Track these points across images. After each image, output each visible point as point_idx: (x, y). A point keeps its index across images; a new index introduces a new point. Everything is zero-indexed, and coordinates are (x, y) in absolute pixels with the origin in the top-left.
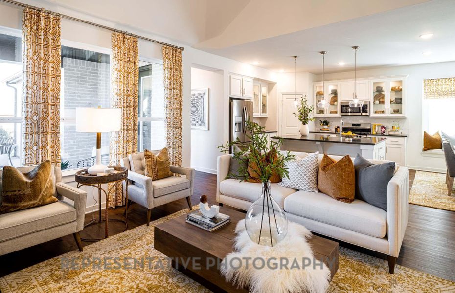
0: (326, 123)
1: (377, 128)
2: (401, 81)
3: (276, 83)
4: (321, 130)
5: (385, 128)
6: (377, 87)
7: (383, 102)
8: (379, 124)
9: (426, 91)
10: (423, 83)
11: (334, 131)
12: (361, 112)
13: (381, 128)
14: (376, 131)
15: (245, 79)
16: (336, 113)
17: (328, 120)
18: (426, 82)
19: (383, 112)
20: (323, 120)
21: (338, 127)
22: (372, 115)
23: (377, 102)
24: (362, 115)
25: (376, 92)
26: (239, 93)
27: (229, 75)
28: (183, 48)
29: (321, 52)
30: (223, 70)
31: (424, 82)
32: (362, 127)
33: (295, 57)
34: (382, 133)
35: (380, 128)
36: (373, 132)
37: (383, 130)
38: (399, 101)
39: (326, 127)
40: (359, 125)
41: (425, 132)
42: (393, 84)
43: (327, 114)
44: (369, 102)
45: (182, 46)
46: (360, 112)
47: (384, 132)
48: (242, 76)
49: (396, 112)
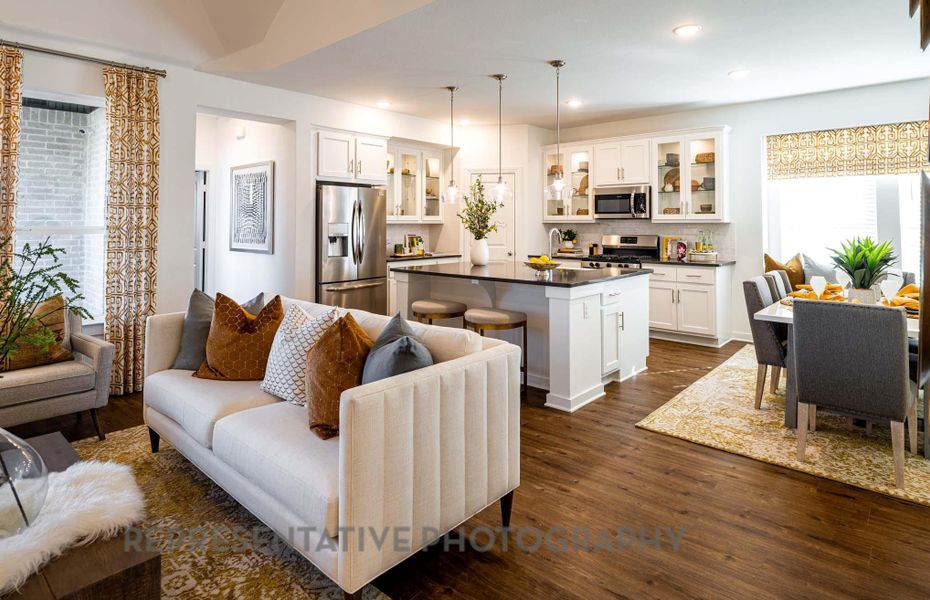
0: (570, 236)
1: (669, 246)
2: (712, 140)
3: (459, 148)
4: (559, 251)
5: (684, 246)
6: (668, 155)
7: (676, 189)
8: (674, 237)
9: (772, 162)
10: (764, 145)
11: (586, 253)
12: (633, 210)
13: (678, 248)
14: (669, 253)
15: (360, 139)
16: (586, 212)
17: (574, 229)
18: (772, 142)
19: (678, 211)
20: (564, 230)
21: (595, 245)
22: (657, 217)
23: (669, 188)
24: (634, 218)
25: (667, 165)
26: (345, 172)
27: (315, 132)
28: (165, 72)
29: (495, 76)
30: (294, 121)
31: (768, 141)
32: (640, 243)
33: (451, 89)
34: (679, 259)
35: (675, 247)
36: (664, 256)
37: (681, 250)
38: (709, 185)
39: (569, 244)
40: (634, 240)
41: (766, 256)
42: (699, 148)
43: (569, 217)
44: (650, 188)
45: (159, 67)
46: (630, 212)
47: (683, 256)
48: (354, 133)
49: (708, 209)
